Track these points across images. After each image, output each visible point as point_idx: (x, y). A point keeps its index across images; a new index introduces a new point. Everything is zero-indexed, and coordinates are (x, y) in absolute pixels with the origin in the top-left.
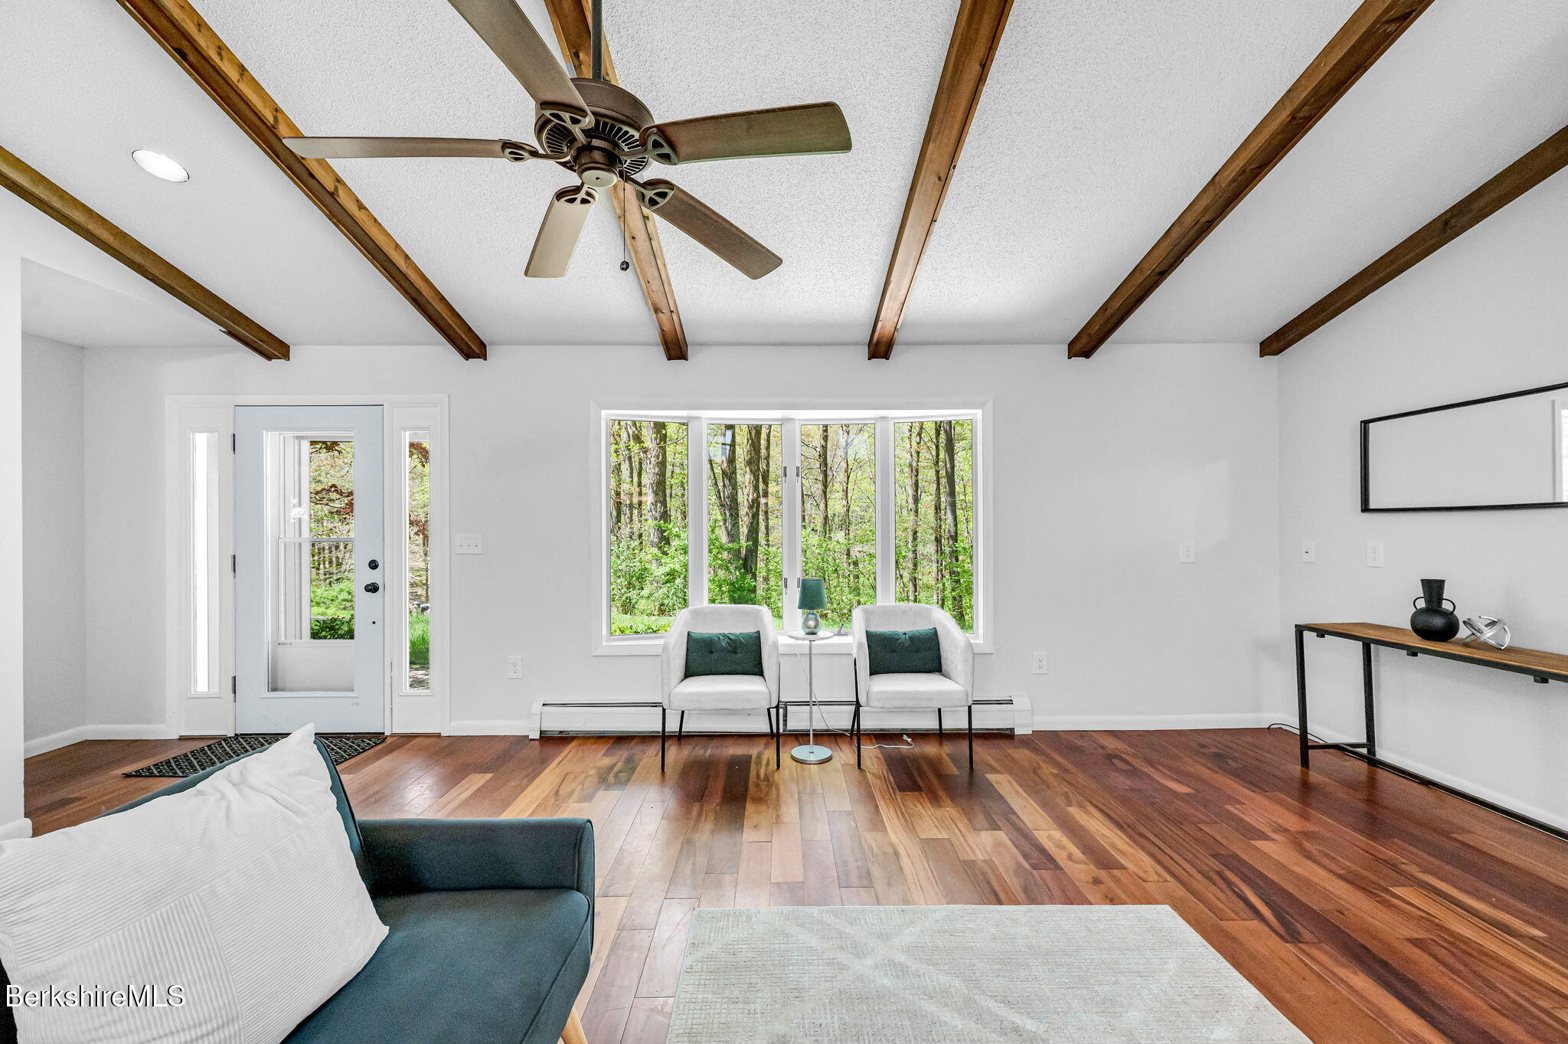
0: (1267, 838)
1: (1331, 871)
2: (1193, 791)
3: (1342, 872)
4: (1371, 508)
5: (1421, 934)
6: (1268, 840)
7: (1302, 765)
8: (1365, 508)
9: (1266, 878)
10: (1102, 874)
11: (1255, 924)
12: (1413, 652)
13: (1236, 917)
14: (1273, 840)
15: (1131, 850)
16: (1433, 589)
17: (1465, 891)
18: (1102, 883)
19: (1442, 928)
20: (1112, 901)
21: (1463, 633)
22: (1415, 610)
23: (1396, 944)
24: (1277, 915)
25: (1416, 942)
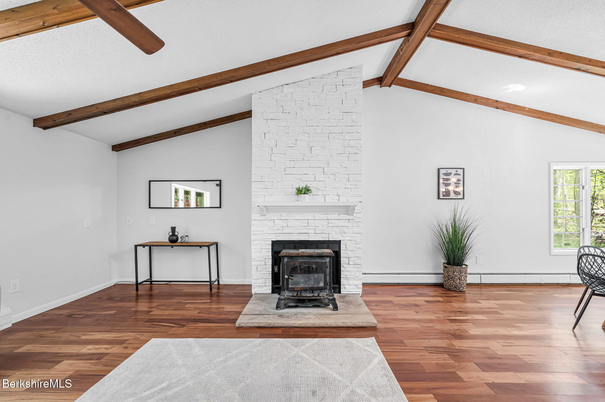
0: (151, 311)
1: (172, 310)
2: (117, 311)
3: (174, 309)
4: (151, 207)
5: (198, 311)
6: (151, 312)
7: (136, 291)
8: (150, 207)
9: (163, 319)
10: (124, 345)
11: (173, 329)
12: (172, 247)
13: (168, 330)
14: (153, 311)
15: (123, 335)
16: (173, 229)
17: (195, 300)
18: (128, 347)
19: (200, 308)
20: (137, 348)
21: (179, 240)
22: (169, 236)
23: (197, 315)
24: (175, 324)
25: (199, 313)
